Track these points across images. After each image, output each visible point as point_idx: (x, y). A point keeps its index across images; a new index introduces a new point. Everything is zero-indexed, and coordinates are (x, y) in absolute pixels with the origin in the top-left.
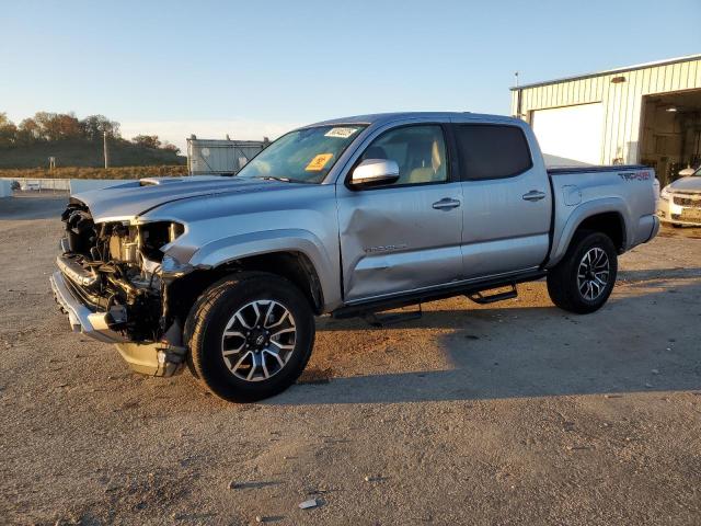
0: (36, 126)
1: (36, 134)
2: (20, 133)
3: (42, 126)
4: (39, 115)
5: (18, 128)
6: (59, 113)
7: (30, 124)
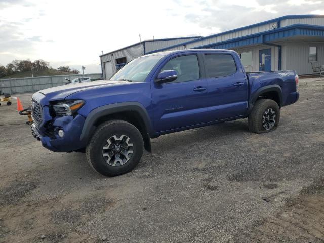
0: (13, 66)
1: (13, 69)
2: (7, 70)
3: (16, 66)
4: (14, 62)
5: (6, 68)
6: (23, 60)
7: (11, 66)
